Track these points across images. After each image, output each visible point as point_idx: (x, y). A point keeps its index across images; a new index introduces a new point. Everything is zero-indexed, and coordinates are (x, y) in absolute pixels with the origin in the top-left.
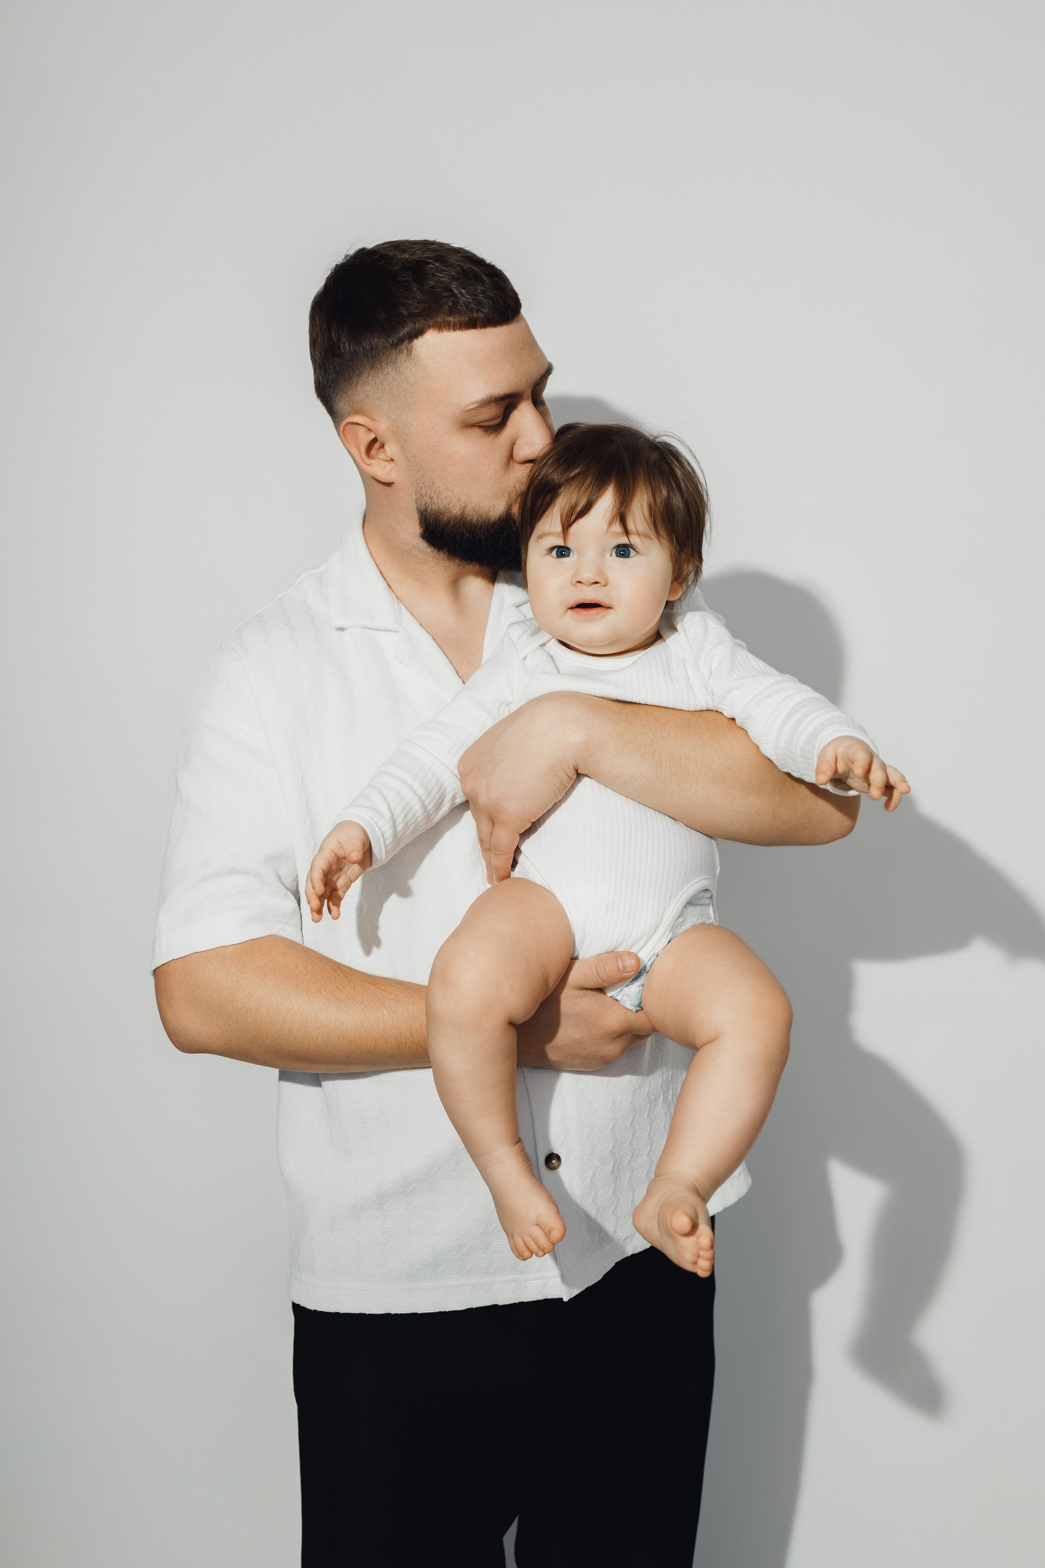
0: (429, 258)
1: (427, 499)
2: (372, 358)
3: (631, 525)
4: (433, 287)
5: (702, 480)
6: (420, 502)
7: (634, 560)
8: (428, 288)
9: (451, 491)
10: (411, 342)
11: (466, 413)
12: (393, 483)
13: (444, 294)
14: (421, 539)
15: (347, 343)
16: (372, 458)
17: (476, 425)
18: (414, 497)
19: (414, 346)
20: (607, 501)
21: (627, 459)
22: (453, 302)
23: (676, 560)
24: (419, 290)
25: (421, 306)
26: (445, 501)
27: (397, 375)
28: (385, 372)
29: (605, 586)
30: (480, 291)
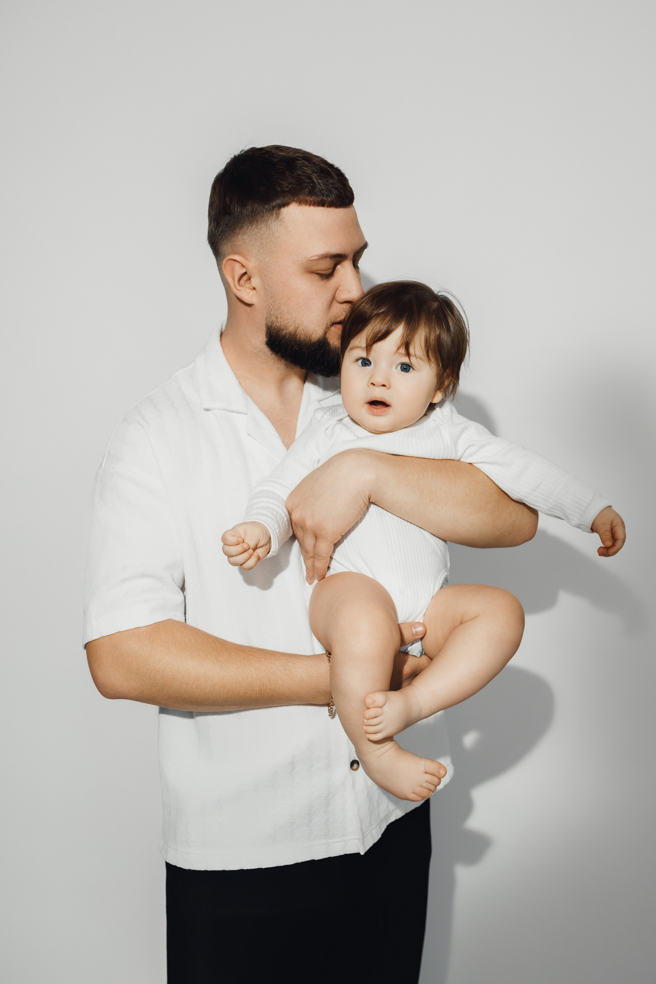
0: (298, 157)
1: (273, 318)
2: (251, 217)
3: (411, 350)
4: (299, 175)
5: (467, 326)
6: (268, 320)
7: (412, 374)
8: (296, 175)
9: (291, 314)
10: (280, 209)
11: (310, 262)
12: (253, 305)
13: (306, 180)
14: (266, 345)
15: (236, 205)
16: (241, 286)
17: (315, 272)
18: (265, 316)
19: (282, 212)
20: (398, 333)
21: (415, 307)
22: (312, 186)
23: (440, 378)
24: (290, 176)
25: (290, 186)
26: (286, 321)
27: (267, 230)
28: (259, 227)
29: (388, 389)
30: (330, 183)
